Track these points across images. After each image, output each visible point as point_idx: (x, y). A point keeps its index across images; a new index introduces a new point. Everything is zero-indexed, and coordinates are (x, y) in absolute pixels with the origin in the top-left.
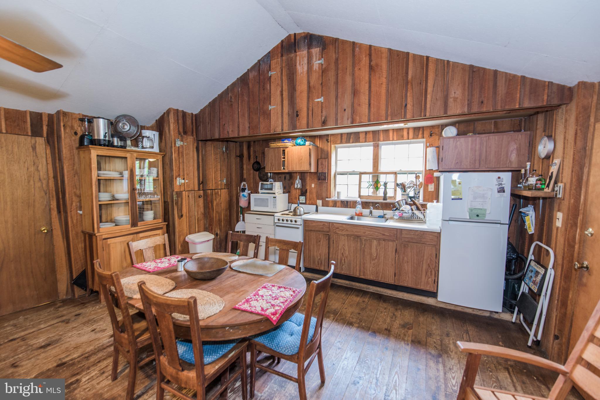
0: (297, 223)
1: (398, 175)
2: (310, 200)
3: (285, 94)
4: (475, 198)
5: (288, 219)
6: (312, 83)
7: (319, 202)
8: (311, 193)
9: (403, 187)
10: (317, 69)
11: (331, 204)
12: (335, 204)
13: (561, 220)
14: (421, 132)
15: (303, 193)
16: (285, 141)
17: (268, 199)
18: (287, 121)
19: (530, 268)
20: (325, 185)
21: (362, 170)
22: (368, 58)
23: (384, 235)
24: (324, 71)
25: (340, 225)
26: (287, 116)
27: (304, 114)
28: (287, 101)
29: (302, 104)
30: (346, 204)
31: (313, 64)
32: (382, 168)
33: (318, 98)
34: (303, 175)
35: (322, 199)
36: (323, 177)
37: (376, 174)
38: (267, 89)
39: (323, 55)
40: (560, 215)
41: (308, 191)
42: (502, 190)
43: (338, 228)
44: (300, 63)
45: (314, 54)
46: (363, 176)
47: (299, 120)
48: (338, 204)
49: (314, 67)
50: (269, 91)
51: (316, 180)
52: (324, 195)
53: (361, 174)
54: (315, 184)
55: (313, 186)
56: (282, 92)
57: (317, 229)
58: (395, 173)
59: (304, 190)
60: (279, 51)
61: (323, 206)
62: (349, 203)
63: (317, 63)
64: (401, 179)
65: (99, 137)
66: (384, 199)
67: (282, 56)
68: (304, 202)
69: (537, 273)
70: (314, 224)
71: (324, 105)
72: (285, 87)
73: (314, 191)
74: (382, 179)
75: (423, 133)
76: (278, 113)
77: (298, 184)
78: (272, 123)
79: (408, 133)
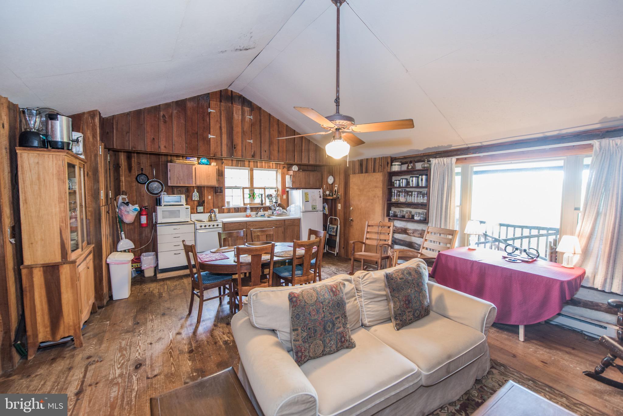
0: (219, 227)
1: (266, 189)
2: (207, 209)
3: (224, 130)
4: (313, 201)
5: (206, 224)
6: (245, 129)
7: (216, 210)
8: (208, 203)
9: (270, 196)
10: (248, 121)
11: (225, 211)
12: (229, 211)
13: (340, 206)
14: (279, 166)
15: (201, 203)
16: (191, 159)
17: (179, 210)
18: (226, 150)
19: (330, 227)
20: (220, 197)
21: (244, 186)
22: (277, 126)
23: (276, 224)
24: (252, 125)
25: (251, 223)
26: (226, 146)
27: (239, 147)
28: (226, 136)
29: (238, 140)
30: (237, 210)
31: (245, 117)
32: (255, 185)
33: (249, 140)
34: (200, 189)
35: (218, 207)
36: (219, 191)
37: (252, 189)
38: (207, 121)
39: (252, 114)
40: (339, 205)
41: (205, 202)
42: (320, 197)
43: (250, 225)
44: (236, 112)
45: (246, 111)
46: (245, 190)
47: (236, 151)
48: (231, 210)
49: (246, 119)
50: (208, 123)
51: (212, 193)
52: (220, 205)
53: (244, 188)
54: (212, 196)
55: (210, 197)
56: (220, 128)
57: (235, 228)
58: (264, 188)
59: (201, 201)
60: (218, 96)
61: (219, 213)
62: (239, 209)
63: (248, 117)
64: (268, 192)
65: (64, 140)
66: (261, 205)
67: (221, 101)
68: (202, 211)
69: (334, 228)
70: (232, 225)
71: (253, 145)
72: (224, 124)
73: (211, 202)
74: (257, 191)
75: (280, 167)
76: (217, 142)
77: (196, 196)
78: (211, 149)
79: (273, 165)
